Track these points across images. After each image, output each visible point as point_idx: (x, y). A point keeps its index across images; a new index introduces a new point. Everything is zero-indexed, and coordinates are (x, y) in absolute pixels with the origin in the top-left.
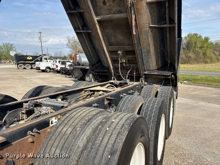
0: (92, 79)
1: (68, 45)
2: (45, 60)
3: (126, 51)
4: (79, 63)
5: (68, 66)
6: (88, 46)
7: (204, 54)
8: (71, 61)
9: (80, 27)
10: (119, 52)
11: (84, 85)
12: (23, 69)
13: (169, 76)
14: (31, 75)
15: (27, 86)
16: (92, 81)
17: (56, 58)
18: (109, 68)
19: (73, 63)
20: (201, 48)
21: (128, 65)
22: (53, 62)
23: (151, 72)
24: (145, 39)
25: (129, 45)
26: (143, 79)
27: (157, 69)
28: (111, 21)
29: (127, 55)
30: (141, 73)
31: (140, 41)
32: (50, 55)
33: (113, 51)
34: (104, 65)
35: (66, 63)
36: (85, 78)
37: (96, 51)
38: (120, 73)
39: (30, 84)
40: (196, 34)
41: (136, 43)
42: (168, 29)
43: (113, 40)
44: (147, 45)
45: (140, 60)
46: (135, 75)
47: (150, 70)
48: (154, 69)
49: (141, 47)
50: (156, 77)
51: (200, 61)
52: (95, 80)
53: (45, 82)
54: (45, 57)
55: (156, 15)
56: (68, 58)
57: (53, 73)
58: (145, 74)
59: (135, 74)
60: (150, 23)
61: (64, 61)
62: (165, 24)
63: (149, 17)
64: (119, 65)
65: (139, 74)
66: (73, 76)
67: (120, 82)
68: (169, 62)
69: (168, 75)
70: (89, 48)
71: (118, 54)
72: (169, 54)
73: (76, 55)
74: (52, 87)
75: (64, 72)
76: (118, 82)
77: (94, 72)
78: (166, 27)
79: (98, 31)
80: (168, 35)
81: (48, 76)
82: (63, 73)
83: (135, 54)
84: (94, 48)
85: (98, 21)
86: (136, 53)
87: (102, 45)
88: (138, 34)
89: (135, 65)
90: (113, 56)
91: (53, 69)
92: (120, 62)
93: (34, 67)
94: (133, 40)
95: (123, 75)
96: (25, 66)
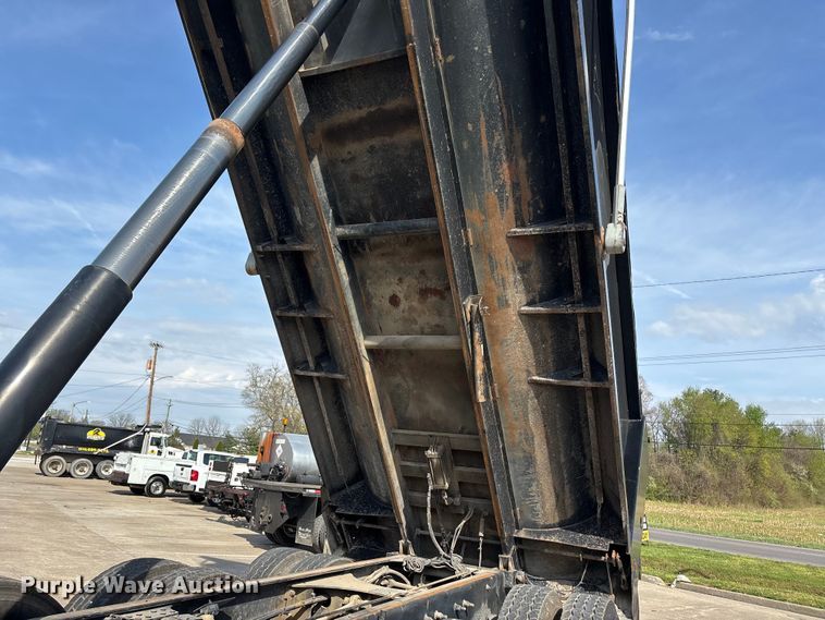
0: (326, 542)
1: (248, 396)
2: (151, 448)
3: (454, 452)
4: (280, 470)
5: (236, 480)
6: (327, 422)
7: (754, 469)
8: (253, 459)
9: (310, 359)
10: (429, 452)
11: (293, 565)
12: (63, 476)
13: (603, 553)
14: (85, 504)
15: (65, 551)
16: (325, 551)
17: (194, 441)
18: (389, 506)
19: (258, 467)
20: (738, 444)
21: (457, 500)
22: (184, 457)
23: (539, 534)
24: (516, 419)
25: (466, 430)
26: (509, 556)
27: (561, 524)
28: (410, 353)
29: (457, 463)
30: (502, 533)
31: (499, 421)
32: (174, 428)
33: (410, 447)
34: (375, 492)
35: (231, 467)
36: (295, 529)
37: (350, 441)
38: (430, 528)
39: (81, 541)
40: (715, 395)
41: (486, 428)
42: (589, 394)
43: (413, 411)
44: (523, 436)
45: (498, 486)
46: (481, 540)
47: (534, 525)
48: (551, 522)
49: (503, 442)
50: (558, 552)
51: (740, 494)
52: (335, 546)
53: (140, 537)
54: (157, 435)
55: (550, 350)
56: (238, 443)
57: (176, 501)
58: (518, 541)
59: (481, 534)
60: (533, 370)
61: (223, 457)
62: (580, 376)
63: (530, 352)
64: (429, 499)
65: (498, 538)
66: (248, 519)
67: (428, 562)
68: (600, 501)
69: (600, 548)
70: (329, 430)
71: (427, 460)
72: (597, 474)
73: (274, 437)
74: (183, 566)
75: (217, 501)
76: (418, 563)
77: (337, 514)
78: (582, 389)
79: (365, 379)
80: (590, 412)
81: (152, 511)
82: (212, 504)
83: (482, 465)
84: (345, 427)
85: (370, 351)
86: (485, 459)
87: (376, 425)
88: (495, 401)
89: (485, 502)
90: (408, 464)
91: (178, 485)
92: (430, 488)
93: (103, 472)
94: (478, 419)
95: (439, 535)
96: (71, 467)
